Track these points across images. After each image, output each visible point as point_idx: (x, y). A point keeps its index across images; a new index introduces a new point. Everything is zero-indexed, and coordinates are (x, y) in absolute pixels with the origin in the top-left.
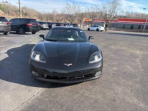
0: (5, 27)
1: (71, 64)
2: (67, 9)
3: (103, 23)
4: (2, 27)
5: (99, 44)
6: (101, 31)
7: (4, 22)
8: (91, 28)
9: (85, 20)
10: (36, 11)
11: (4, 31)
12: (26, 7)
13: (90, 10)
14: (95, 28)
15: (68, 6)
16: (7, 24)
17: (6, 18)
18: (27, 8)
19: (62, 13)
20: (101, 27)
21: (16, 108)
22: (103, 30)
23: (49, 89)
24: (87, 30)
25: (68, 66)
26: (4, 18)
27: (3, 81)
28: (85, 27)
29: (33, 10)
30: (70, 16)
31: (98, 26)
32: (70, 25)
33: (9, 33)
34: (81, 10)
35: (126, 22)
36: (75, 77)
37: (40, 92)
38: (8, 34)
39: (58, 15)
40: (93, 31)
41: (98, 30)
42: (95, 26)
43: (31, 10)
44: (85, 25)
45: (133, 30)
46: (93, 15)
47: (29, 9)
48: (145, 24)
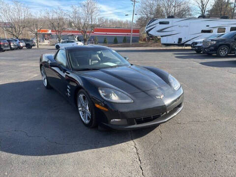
3: (72, 35)
35: (105, 33)
44: (42, 40)
45: (118, 44)
48: (132, 36)
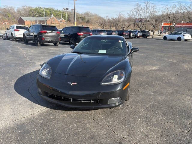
0: (54, 36)
1: (76, 83)
2: (136, 11)
4: (51, 37)
5: (166, 59)
6: (186, 40)
7: (54, 32)
8: (169, 37)
9: (164, 24)
10: (100, 17)
11: (53, 41)
12: (89, 12)
13: (170, 10)
14: (176, 37)
15: (138, 7)
16: (57, 33)
17: (56, 27)
18: (89, 14)
19: (129, 17)
20: (185, 34)
21: (7, 123)
22: (189, 40)
23: (52, 110)
24: (163, 38)
25: (71, 85)
26: (55, 27)
27: (17, 93)
28: (162, 35)
29: (96, 16)
30: (140, 21)
31: (180, 34)
32: (137, 32)
33: (59, 43)
34: (157, 11)
36: (81, 100)
37: (41, 112)
38: (57, 44)
39: (124, 20)
40: (171, 40)
41: (179, 39)
42: (175, 34)
43: (94, 16)
46: (174, 18)
47: (92, 16)
